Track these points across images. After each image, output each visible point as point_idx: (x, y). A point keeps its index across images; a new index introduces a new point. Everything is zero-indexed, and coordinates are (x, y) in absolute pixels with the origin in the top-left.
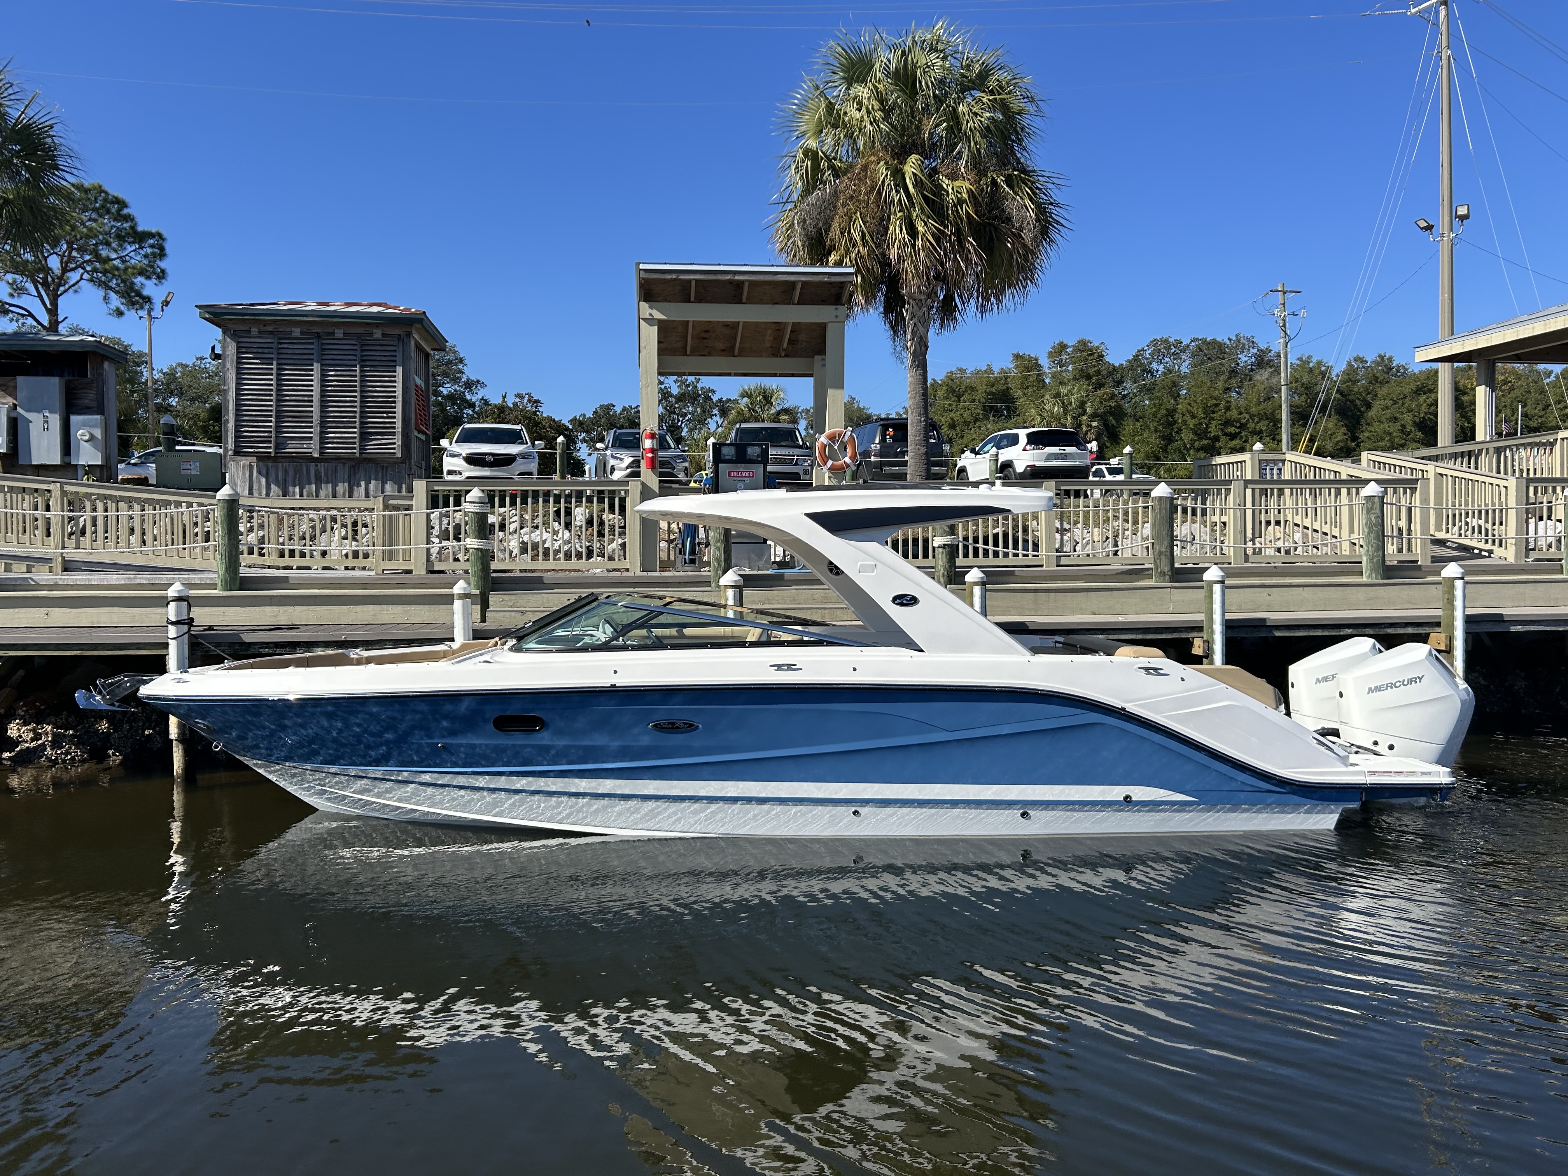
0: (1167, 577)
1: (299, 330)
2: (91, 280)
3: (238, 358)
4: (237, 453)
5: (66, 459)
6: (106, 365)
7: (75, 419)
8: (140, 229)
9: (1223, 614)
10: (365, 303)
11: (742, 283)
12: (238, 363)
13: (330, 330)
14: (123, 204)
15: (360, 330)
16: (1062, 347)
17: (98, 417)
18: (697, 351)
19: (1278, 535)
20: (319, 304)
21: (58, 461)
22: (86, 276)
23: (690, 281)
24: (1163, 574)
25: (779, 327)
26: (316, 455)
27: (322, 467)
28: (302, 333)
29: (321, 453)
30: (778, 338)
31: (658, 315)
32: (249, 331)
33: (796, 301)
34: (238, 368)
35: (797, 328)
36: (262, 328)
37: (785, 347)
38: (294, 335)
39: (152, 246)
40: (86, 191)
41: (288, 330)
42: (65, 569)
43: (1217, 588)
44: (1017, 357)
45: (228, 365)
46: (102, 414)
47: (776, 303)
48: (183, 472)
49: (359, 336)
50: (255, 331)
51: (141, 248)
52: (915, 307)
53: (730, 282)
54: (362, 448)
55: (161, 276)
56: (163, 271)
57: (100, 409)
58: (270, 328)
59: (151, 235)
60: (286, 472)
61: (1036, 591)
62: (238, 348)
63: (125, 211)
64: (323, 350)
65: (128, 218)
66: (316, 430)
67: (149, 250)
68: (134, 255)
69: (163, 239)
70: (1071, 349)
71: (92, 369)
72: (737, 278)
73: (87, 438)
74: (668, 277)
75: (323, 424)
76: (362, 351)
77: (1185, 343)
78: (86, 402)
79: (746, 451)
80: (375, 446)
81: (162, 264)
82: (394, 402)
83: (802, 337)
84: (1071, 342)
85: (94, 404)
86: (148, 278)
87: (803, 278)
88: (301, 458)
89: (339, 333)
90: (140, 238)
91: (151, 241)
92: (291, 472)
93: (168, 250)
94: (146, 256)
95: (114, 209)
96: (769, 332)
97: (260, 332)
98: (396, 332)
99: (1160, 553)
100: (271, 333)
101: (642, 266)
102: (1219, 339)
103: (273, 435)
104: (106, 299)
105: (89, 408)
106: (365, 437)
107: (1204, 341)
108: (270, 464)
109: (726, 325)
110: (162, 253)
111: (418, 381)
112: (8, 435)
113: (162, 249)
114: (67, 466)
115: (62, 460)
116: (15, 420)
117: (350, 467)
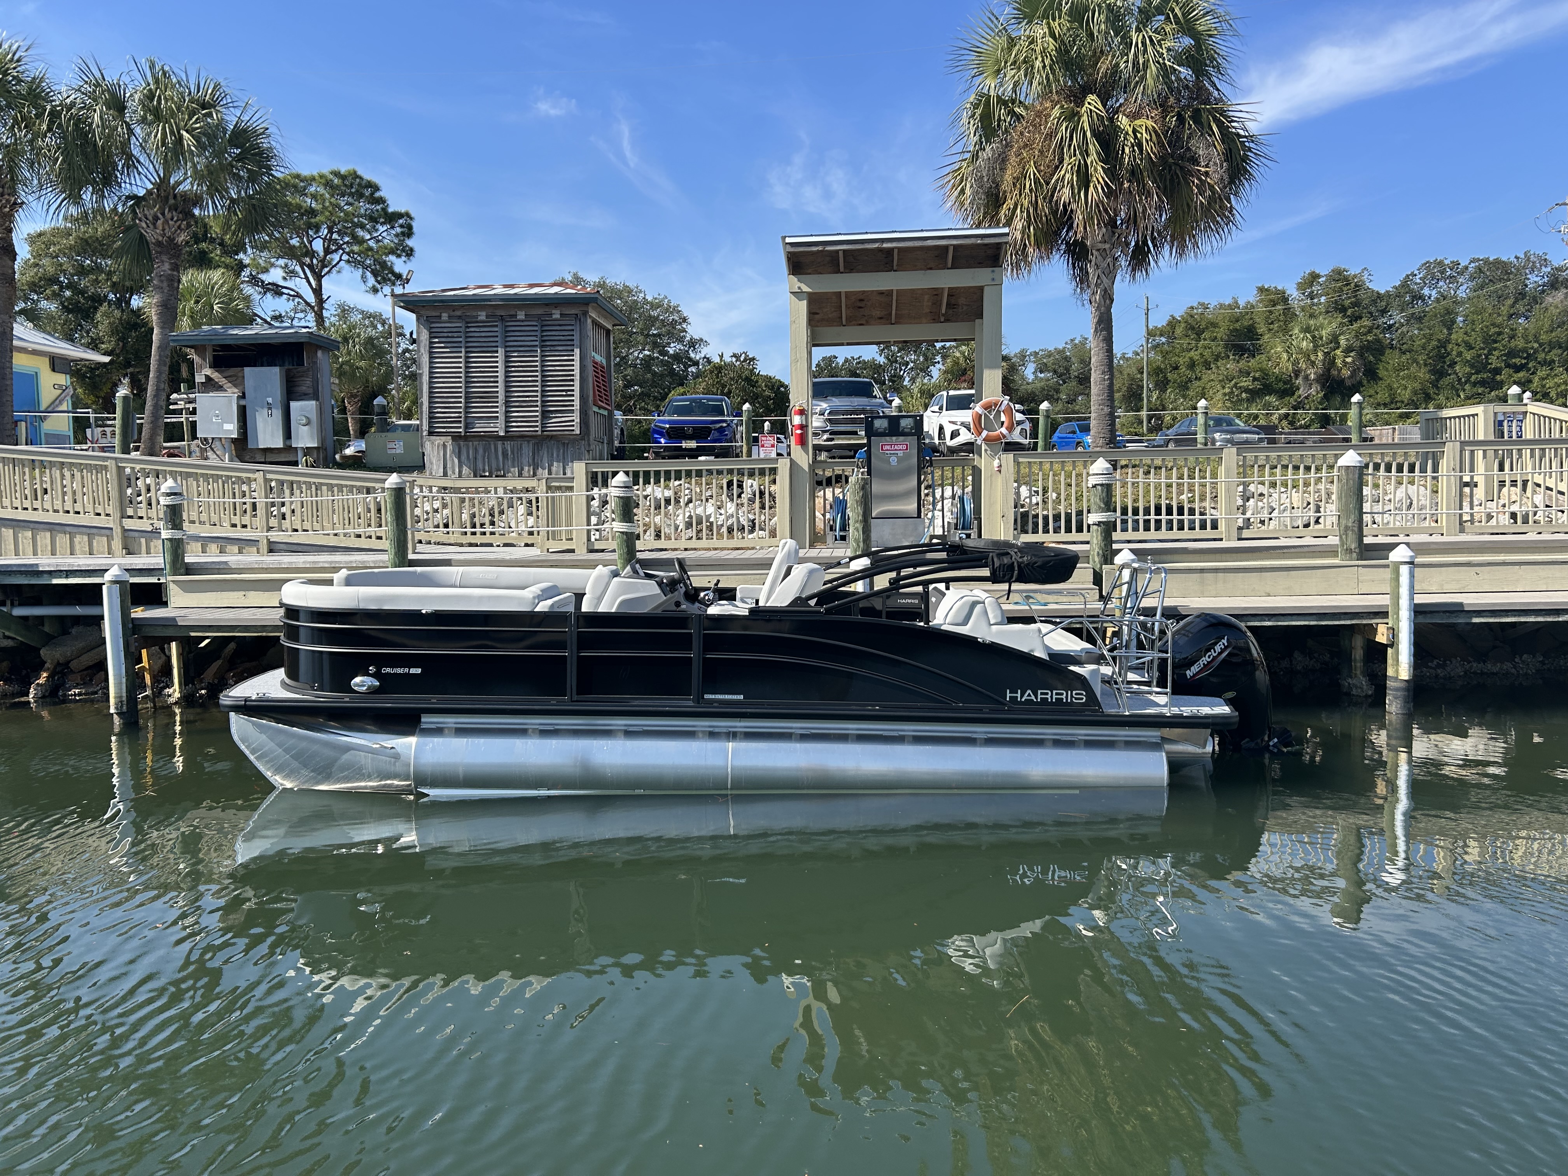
0: (1354, 555)
1: (484, 313)
2: (348, 262)
3: (431, 343)
4: (431, 433)
5: (288, 443)
6: (320, 353)
7: (294, 405)
8: (390, 210)
9: (1412, 599)
10: (547, 283)
11: (890, 251)
12: (431, 348)
13: (513, 313)
14: (377, 188)
15: (540, 311)
16: (1314, 277)
17: (314, 402)
18: (852, 321)
19: (1514, 498)
20: (505, 286)
21: (280, 445)
22: (345, 257)
23: (837, 251)
24: (1349, 551)
25: (936, 293)
26: (502, 434)
27: (508, 445)
28: (487, 316)
29: (507, 432)
30: (937, 303)
31: (806, 289)
32: (440, 317)
33: (950, 265)
34: (431, 353)
35: (953, 293)
36: (452, 314)
37: (943, 311)
38: (480, 318)
39: (401, 226)
40: (343, 177)
41: (474, 314)
42: (271, 551)
43: (1404, 570)
44: (1261, 290)
45: (422, 350)
46: (317, 400)
47: (931, 269)
48: (389, 452)
49: (539, 317)
50: (445, 316)
51: (393, 227)
52: (1099, 258)
53: (880, 250)
54: (543, 426)
55: (410, 253)
56: (412, 250)
57: (315, 397)
58: (458, 313)
59: (400, 215)
60: (476, 450)
61: (1202, 571)
62: (431, 333)
63: (377, 195)
64: (507, 332)
65: (381, 201)
66: (501, 410)
67: (399, 230)
68: (386, 234)
69: (411, 219)
70: (1323, 279)
71: (308, 358)
72: (885, 245)
73: (304, 422)
74: (814, 249)
75: (507, 403)
76: (543, 331)
77: (1463, 264)
78: (303, 389)
79: (899, 424)
80: (555, 424)
81: (410, 243)
82: (572, 380)
83: (962, 301)
84: (1324, 271)
85: (311, 391)
86: (399, 256)
87: (955, 242)
88: (489, 437)
89: (521, 315)
90: (391, 218)
91: (401, 221)
92: (481, 451)
93: (415, 229)
94: (397, 235)
95: (367, 192)
96: (926, 297)
97: (449, 317)
98: (573, 312)
99: (1347, 528)
100: (460, 317)
101: (788, 240)
102: (1504, 259)
103: (462, 415)
104: (364, 279)
105: (305, 394)
106: (545, 414)
107: (1486, 261)
108: (462, 443)
109: (881, 293)
110: (408, 232)
111: (598, 358)
112: (238, 421)
113: (410, 227)
114: (288, 448)
115: (284, 443)
116: (244, 407)
117: (534, 445)
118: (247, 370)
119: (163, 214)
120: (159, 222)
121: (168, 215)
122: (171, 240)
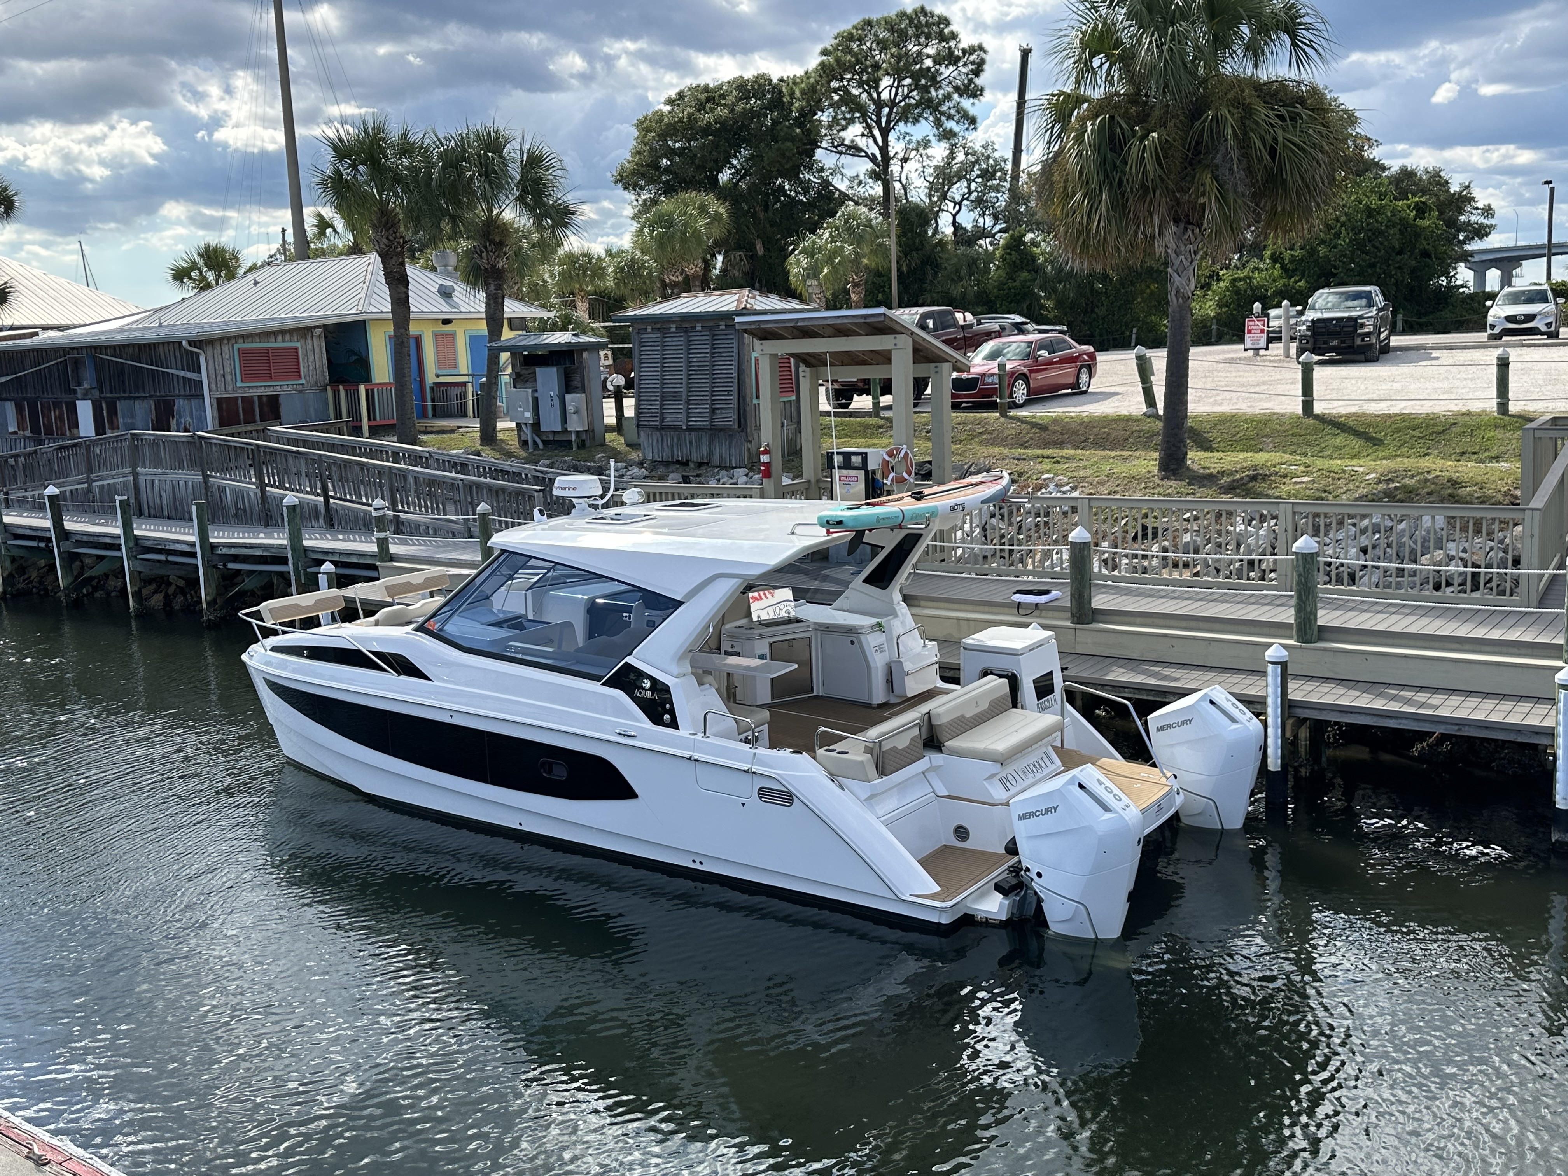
1: (674, 326)
3: (640, 351)
4: (638, 426)
5: (565, 427)
7: (567, 397)
8: (962, 45)
12: (640, 355)
13: (693, 325)
14: (946, 22)
15: (711, 324)
17: (581, 395)
21: (559, 428)
26: (684, 427)
28: (676, 328)
29: (687, 425)
31: (766, 351)
32: (646, 329)
34: (639, 359)
36: (654, 326)
38: (671, 330)
39: (972, 63)
40: (910, 17)
41: (668, 326)
49: (711, 328)
51: (963, 66)
54: (712, 420)
55: (980, 93)
56: (981, 88)
57: (582, 390)
58: (658, 326)
59: (970, 51)
62: (640, 343)
64: (689, 341)
71: (577, 359)
73: (575, 410)
76: (713, 340)
78: (575, 383)
79: (850, 459)
80: (720, 419)
82: (732, 382)
85: (579, 385)
88: (679, 429)
89: (699, 327)
90: (961, 55)
97: (652, 332)
100: (659, 329)
103: (659, 411)
105: (575, 388)
106: (713, 411)
112: (533, 411)
114: (565, 431)
115: (562, 426)
116: (537, 398)
117: (710, 436)
118: (538, 370)
119: (486, 247)
120: (484, 254)
121: (489, 248)
122: (494, 266)
